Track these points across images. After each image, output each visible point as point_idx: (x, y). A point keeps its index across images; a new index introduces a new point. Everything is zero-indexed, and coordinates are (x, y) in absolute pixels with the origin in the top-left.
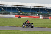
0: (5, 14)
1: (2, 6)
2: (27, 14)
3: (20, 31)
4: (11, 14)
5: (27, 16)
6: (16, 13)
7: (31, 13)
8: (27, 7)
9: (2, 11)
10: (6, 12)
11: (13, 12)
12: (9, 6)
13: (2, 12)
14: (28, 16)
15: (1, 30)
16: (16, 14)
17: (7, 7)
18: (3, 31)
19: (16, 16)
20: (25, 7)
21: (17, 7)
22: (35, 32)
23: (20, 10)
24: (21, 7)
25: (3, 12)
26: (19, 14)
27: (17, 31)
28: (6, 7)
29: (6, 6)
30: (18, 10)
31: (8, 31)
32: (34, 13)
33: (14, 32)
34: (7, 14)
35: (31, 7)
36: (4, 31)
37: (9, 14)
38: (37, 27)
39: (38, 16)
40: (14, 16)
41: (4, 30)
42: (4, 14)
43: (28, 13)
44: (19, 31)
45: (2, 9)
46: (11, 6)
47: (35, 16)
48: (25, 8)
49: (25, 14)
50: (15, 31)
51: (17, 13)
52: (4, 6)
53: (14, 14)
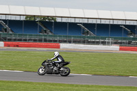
0: (93, 43)
1: (86, 21)
3: (134, 88)
4: (108, 43)
6: (121, 39)
9: (83, 34)
10: (94, 38)
11: (115, 38)
12: (103, 22)
13: (84, 37)
15: (84, 86)
16: (121, 43)
17: (98, 24)
18: (89, 87)
19: (120, 49)
21: (124, 25)
23: (133, 32)
25: (88, 37)
26: (129, 43)
27: (125, 88)
28: (94, 24)
29: (94, 22)
30: (127, 33)
34: (98, 43)
37: (104, 43)
40: (116, 48)
41: (92, 86)
42: (89, 43)
44: (131, 88)
45: (84, 30)
46: (107, 22)
50: (120, 88)
51: (124, 39)
52: (90, 21)
53: (116, 43)
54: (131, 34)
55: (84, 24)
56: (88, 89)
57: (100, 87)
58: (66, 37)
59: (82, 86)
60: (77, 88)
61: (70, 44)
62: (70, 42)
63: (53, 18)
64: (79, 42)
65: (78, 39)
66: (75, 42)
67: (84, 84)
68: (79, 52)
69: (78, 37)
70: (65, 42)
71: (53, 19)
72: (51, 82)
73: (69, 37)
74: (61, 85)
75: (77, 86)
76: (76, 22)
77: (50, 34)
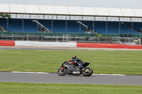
1: (41, 17)
2: (109, 38)
3: (92, 86)
4: (65, 39)
5: (109, 45)
6: (79, 35)
7: (121, 36)
8: (109, 19)
9: (39, 30)
10: (51, 35)
11: (72, 35)
12: (60, 18)
13: (40, 34)
14: (112, 45)
16: (78, 39)
17: (54, 21)
18: (45, 85)
19: (78, 46)
20: (105, 19)
21: (81, 21)
22: (133, 87)
23: (90, 28)
24: (92, 19)
26: (87, 39)
27: (83, 85)
28: (50, 20)
29: (50, 18)
30: (84, 29)
31: (60, 87)
32: (130, 36)
33: (75, 88)
34: (54, 40)
35: (122, 20)
36: (47, 87)
37: (60, 40)
38: (138, 73)
39: (140, 45)
40: (73, 44)
41: (49, 85)
42: (45, 40)
43: (113, 36)
44: (89, 85)
45: (39, 26)
47: (133, 44)
48: (105, 22)
49: (103, 40)
50: (77, 86)
51: (82, 35)
52: (46, 18)
53: (73, 40)
54: (88, 30)
55: (40, 21)
56: (44, 87)
57: (57, 85)
58: (22, 34)
59: (38, 85)
60: (33, 87)
61: (26, 42)
62: (25, 39)
63: (7, 14)
64: (35, 39)
65: (34, 36)
66: (30, 39)
67: (40, 83)
68: (35, 49)
69: (34, 34)
70: (20, 39)
71: (7, 16)
72: (6, 81)
73: (24, 34)
74: (16, 84)
75: (33, 85)
76: (32, 18)
77: (5, 31)
